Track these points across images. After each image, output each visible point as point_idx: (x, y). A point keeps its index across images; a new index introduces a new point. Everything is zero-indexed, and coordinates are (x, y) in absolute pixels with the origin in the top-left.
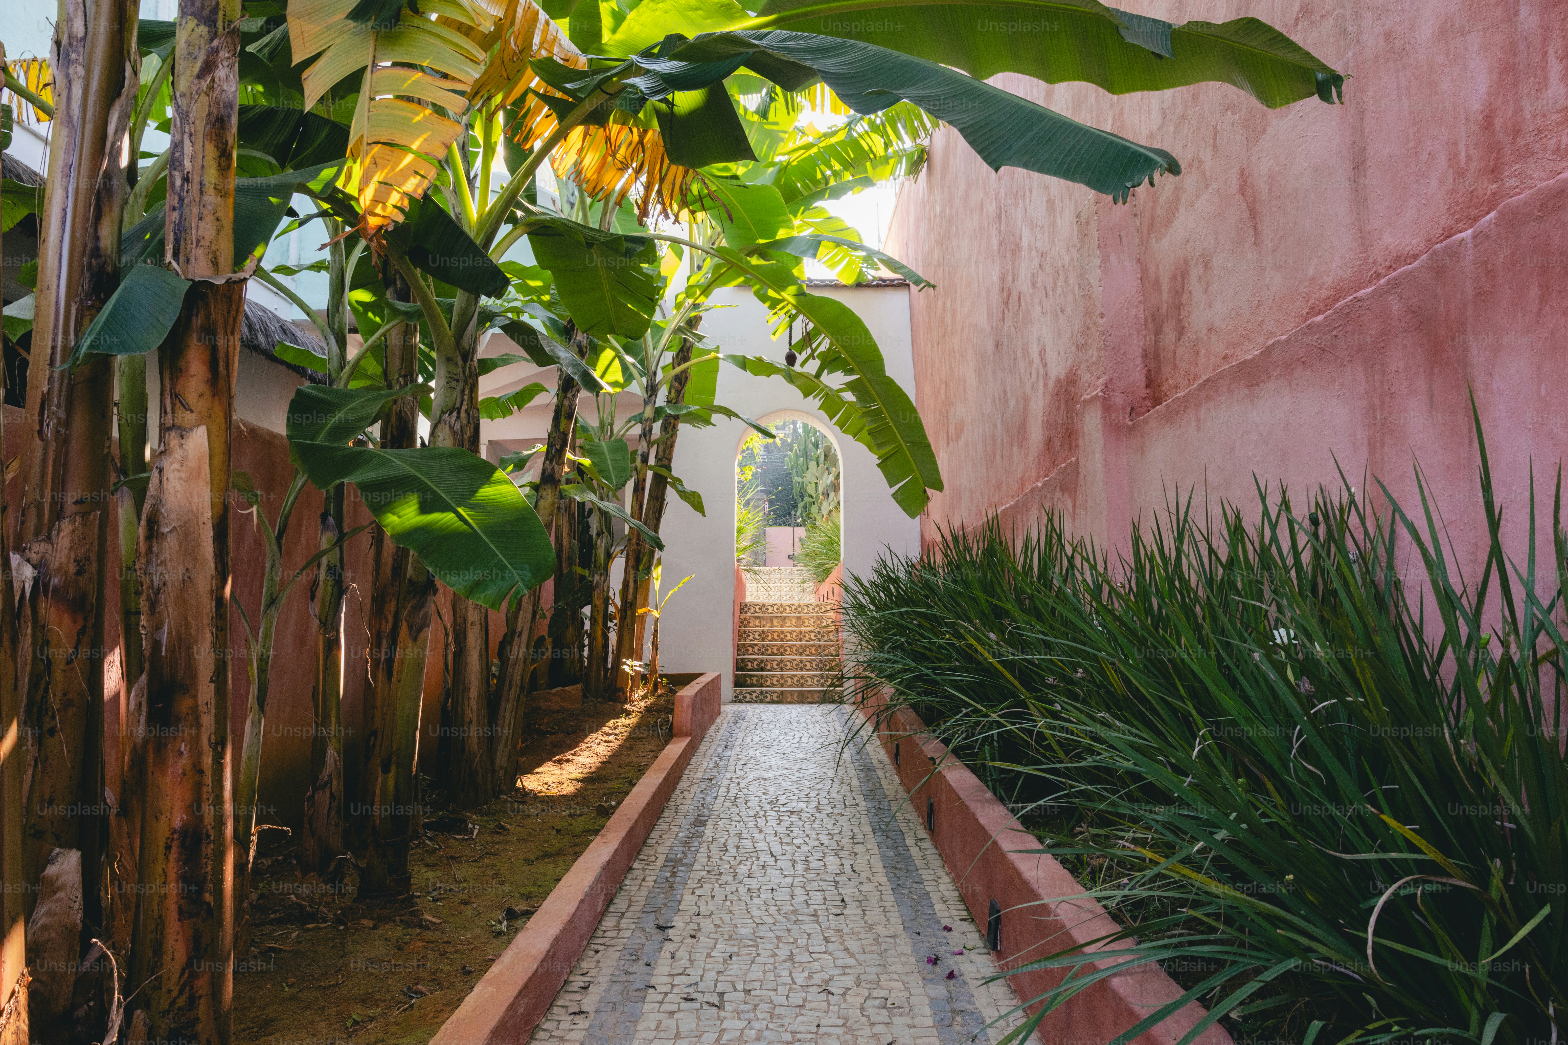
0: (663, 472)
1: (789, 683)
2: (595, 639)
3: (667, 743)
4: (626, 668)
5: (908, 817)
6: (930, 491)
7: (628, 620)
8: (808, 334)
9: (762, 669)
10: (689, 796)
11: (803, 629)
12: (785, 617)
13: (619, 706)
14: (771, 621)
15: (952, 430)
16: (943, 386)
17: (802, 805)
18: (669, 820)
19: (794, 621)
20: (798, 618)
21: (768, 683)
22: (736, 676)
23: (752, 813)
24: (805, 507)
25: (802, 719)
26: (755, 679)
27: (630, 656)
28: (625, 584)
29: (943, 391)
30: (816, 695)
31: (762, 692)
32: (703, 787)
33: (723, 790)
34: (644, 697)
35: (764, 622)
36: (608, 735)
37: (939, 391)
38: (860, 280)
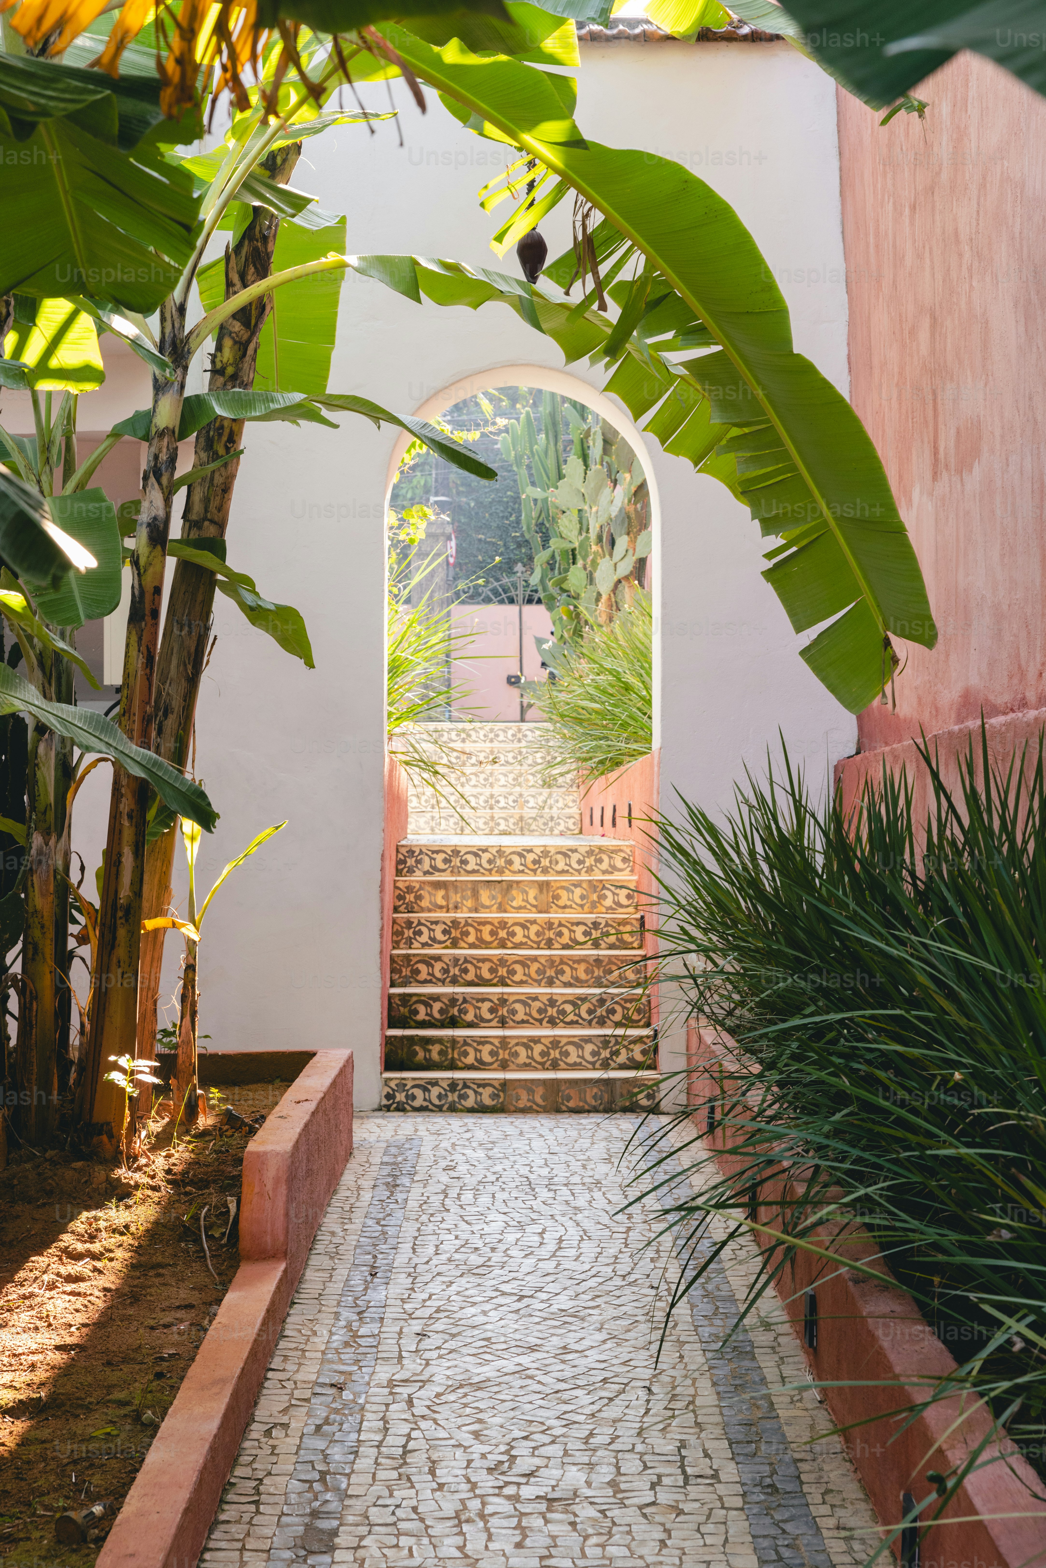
0: (205, 558)
1: (523, 1058)
2: (35, 997)
3: (225, 1286)
4: (116, 1077)
5: (846, 1516)
6: (901, 646)
7: (121, 952)
8: (589, 240)
9: (453, 1023)
10: (287, 1443)
11: (555, 916)
12: (510, 885)
13: (99, 1173)
14: (475, 894)
15: (947, 442)
16: (926, 322)
17: (575, 1477)
18: (237, 1530)
19: (532, 893)
20: (543, 886)
21: (470, 1060)
22: (389, 1041)
23: (449, 1507)
24: (551, 565)
25: (561, 1173)
26: (435, 1049)
27: (126, 1048)
28: (112, 857)
29: (924, 335)
30: (590, 1093)
31: (453, 1085)
32: (322, 1413)
33: (372, 1422)
34: (162, 1141)
35: (455, 898)
36: (77, 1257)
37: (913, 332)
38: (709, 22)
